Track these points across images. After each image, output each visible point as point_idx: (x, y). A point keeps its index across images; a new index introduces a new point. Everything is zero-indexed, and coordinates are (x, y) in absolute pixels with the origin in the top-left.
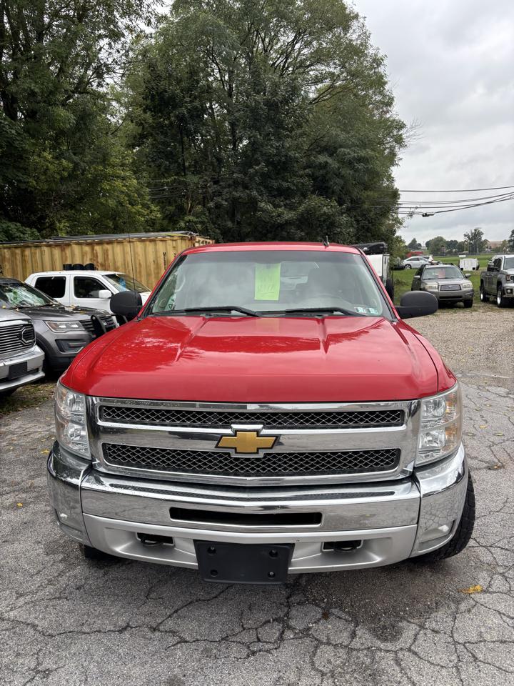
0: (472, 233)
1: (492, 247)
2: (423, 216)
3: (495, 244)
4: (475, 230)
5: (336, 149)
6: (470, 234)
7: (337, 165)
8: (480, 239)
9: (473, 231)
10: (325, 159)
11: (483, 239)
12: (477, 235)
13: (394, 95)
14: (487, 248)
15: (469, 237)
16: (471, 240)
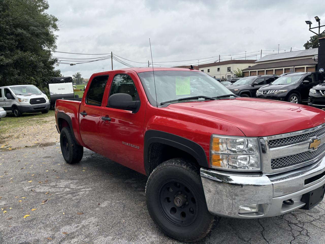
0: (76, 75)
1: (86, 81)
2: (70, 65)
3: (87, 80)
4: (77, 73)
5: (28, 26)
6: (75, 75)
7: (30, 35)
8: (80, 77)
9: (77, 74)
10: (22, 31)
11: (81, 77)
12: (78, 76)
13: (49, 4)
14: (84, 81)
15: (75, 77)
16: (76, 78)
